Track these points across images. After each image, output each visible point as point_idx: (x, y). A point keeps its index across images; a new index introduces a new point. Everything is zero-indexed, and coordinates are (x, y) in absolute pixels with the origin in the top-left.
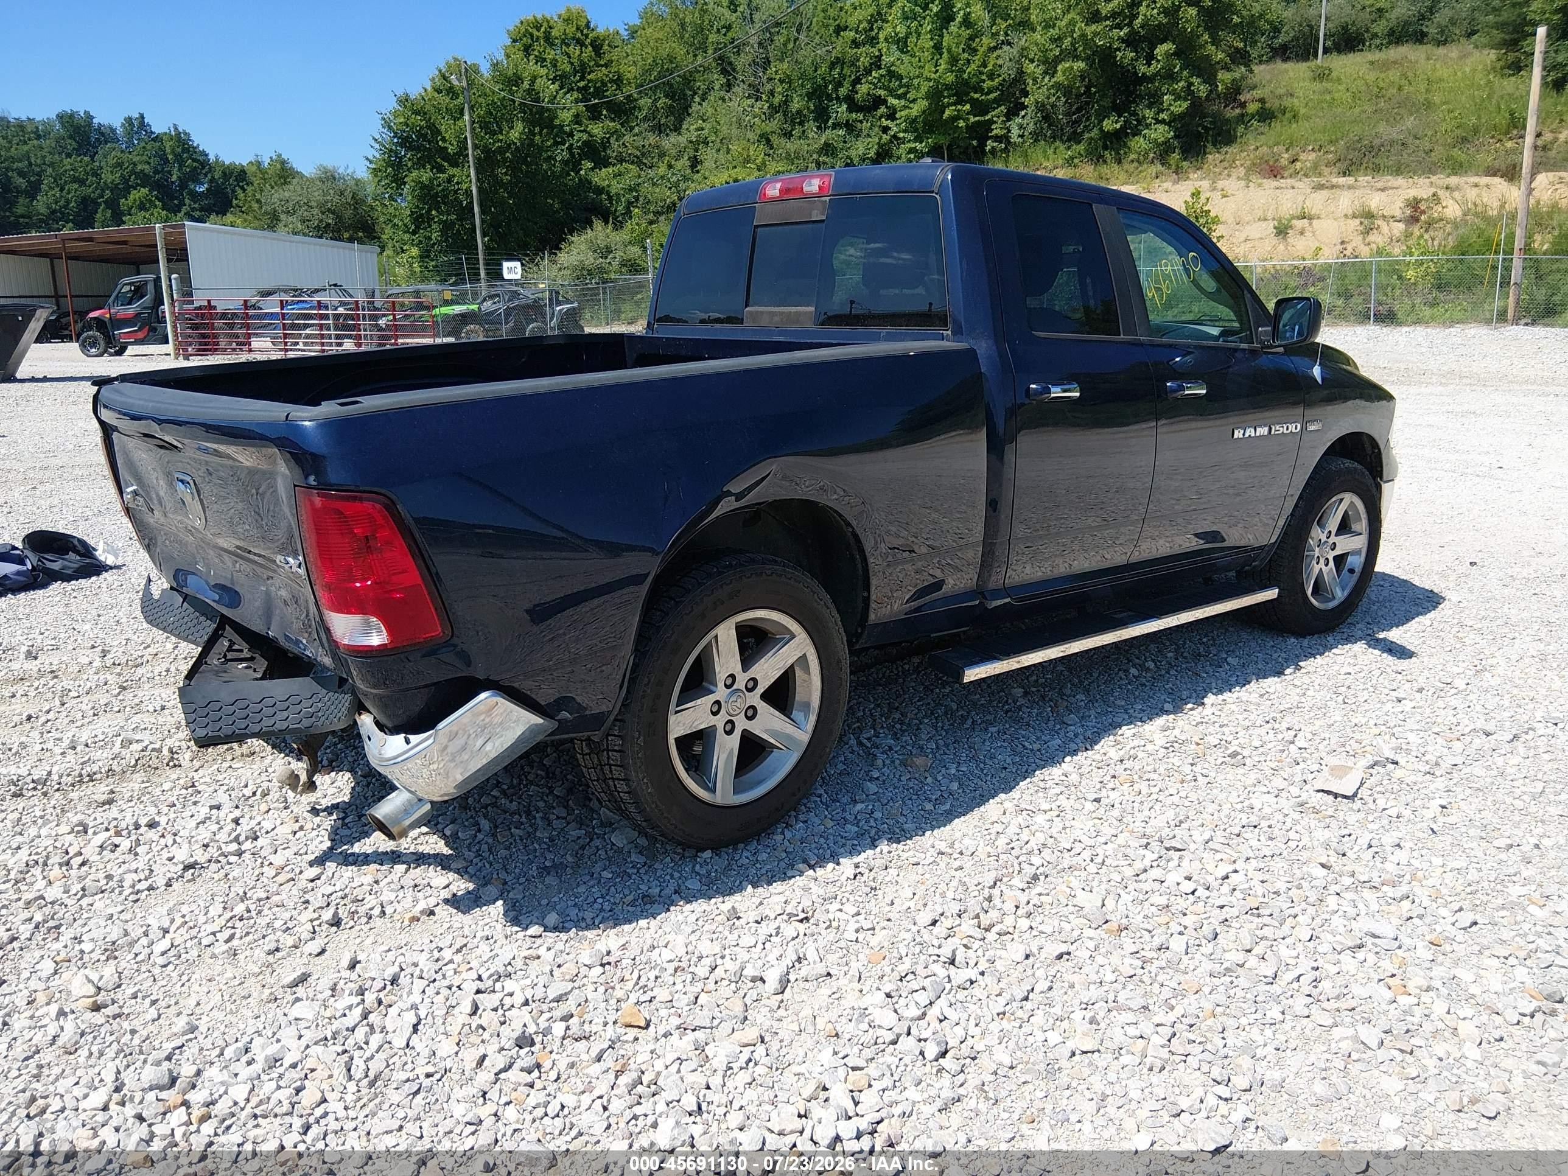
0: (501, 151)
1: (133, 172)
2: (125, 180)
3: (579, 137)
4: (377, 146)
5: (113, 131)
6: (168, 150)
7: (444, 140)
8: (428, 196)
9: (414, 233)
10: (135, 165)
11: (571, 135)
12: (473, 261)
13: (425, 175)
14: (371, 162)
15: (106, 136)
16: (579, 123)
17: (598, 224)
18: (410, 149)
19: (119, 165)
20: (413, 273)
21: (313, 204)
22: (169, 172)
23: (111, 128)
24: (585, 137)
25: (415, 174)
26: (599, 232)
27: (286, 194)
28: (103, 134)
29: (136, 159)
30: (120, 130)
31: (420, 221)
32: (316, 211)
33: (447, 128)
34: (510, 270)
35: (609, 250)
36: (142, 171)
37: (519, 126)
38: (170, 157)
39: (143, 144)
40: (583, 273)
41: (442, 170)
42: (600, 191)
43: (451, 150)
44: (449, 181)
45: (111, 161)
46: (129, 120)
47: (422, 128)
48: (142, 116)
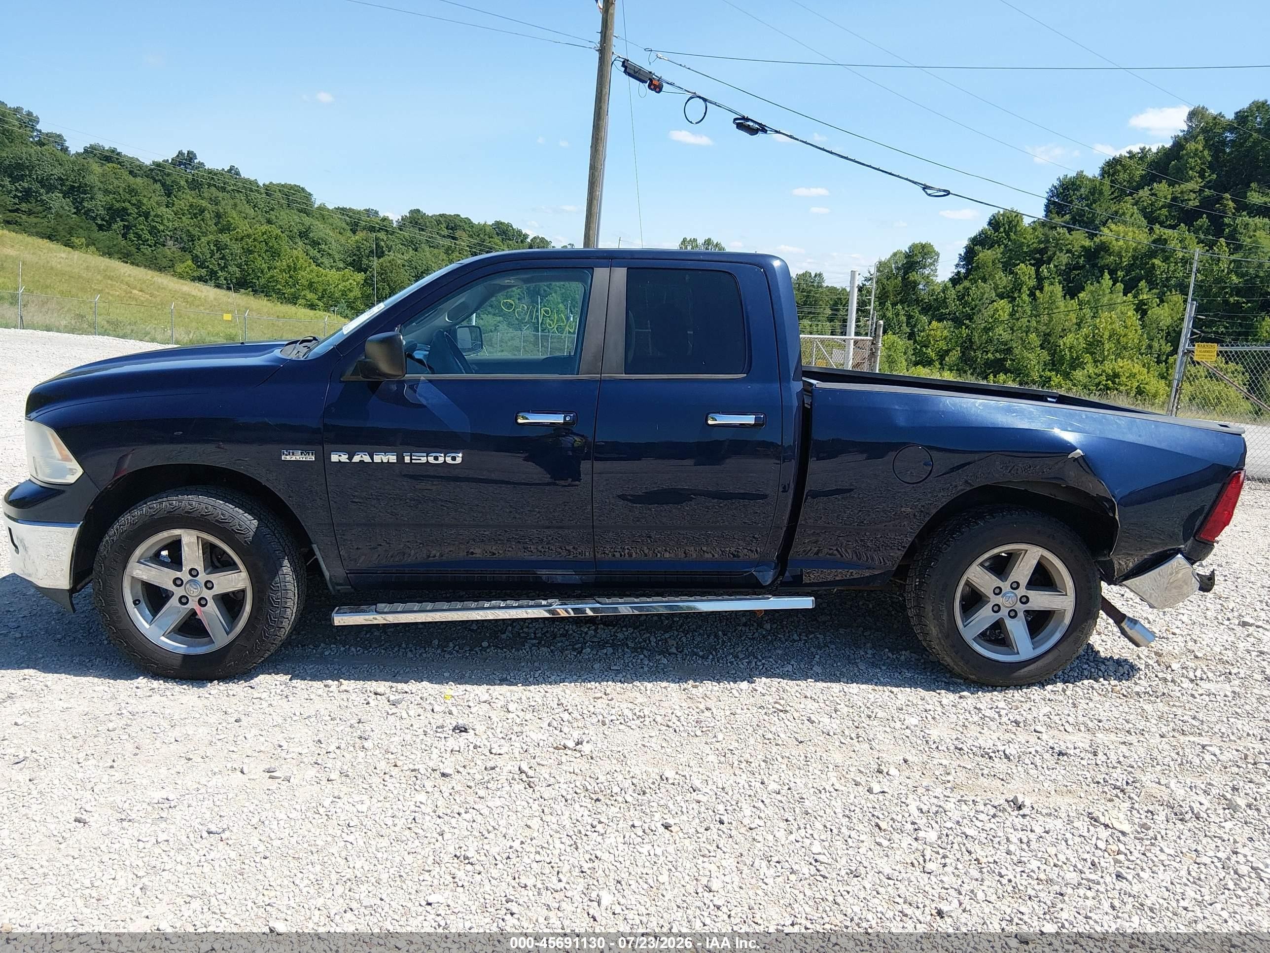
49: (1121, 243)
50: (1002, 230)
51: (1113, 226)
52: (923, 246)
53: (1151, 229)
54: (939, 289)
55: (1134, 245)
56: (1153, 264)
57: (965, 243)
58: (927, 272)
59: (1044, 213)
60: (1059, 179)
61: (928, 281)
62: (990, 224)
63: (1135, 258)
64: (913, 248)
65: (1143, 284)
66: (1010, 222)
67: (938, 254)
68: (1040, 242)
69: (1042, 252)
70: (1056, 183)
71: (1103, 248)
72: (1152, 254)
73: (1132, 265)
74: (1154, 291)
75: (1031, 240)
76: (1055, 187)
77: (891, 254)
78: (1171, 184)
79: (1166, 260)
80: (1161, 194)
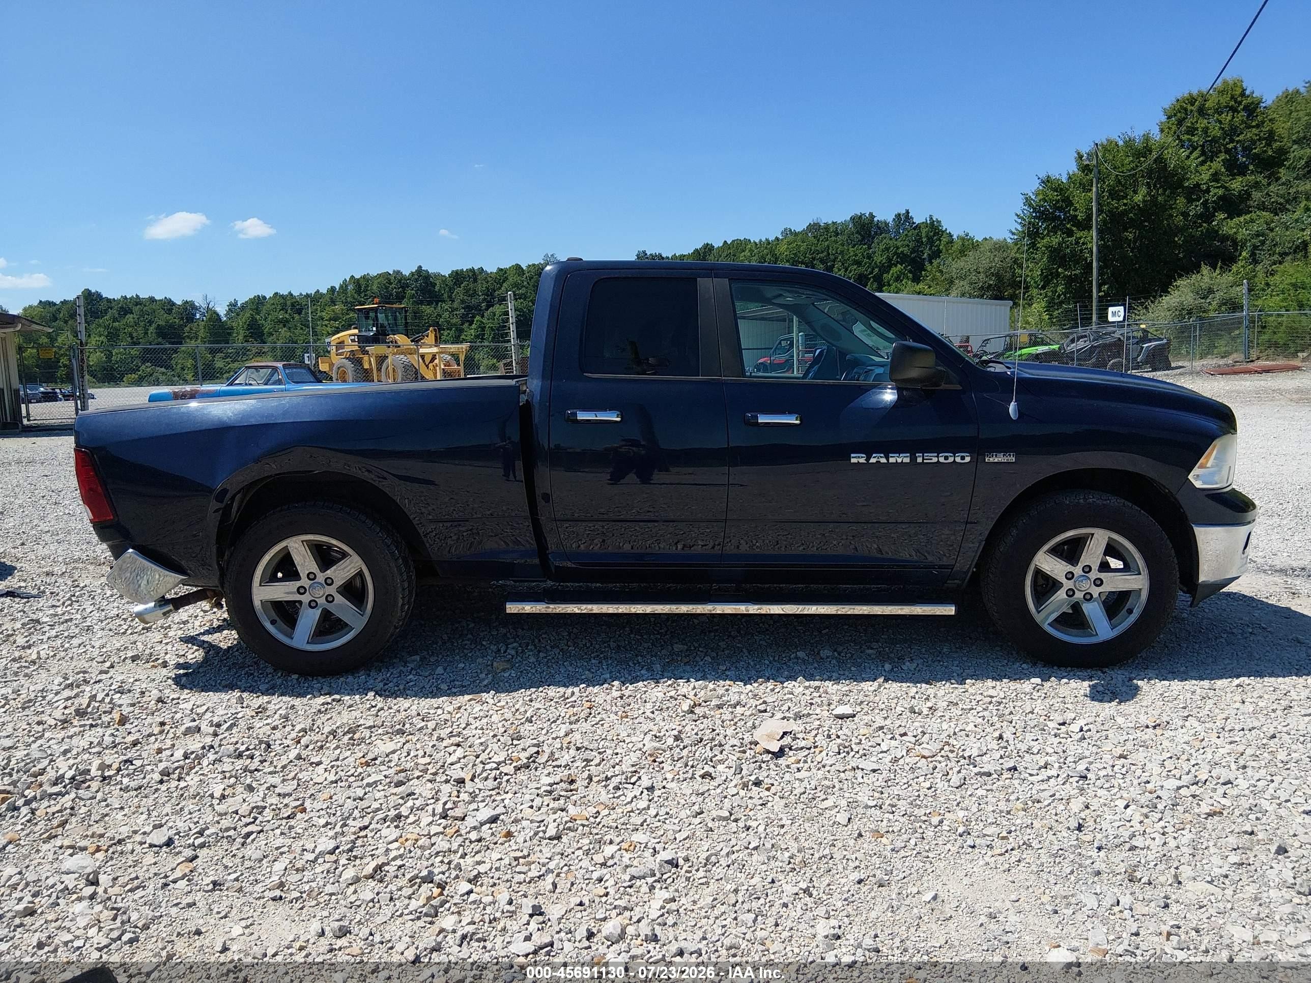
0: (1124, 213)
1: (896, 253)
2: (889, 260)
3: (1216, 192)
4: (1019, 221)
5: (887, 224)
6: (924, 235)
7: (1076, 210)
8: (1058, 256)
9: (1043, 288)
10: (898, 248)
11: (1208, 191)
12: (1087, 308)
13: (1055, 240)
14: (1013, 234)
15: (882, 228)
16: (1217, 181)
17: (1205, 270)
18: (1044, 221)
19: (887, 249)
20: (1041, 320)
21: (981, 270)
22: (922, 251)
23: (885, 222)
24: (1221, 192)
25: (1047, 239)
26: (1206, 276)
27: (962, 264)
28: (879, 228)
29: (899, 244)
30: (891, 223)
31: (1048, 279)
32: (982, 276)
33: (1079, 198)
34: (1114, 314)
35: (1211, 291)
36: (902, 252)
37: (1143, 191)
38: (924, 240)
39: (906, 232)
40: (1184, 312)
41: (1070, 233)
42: (1225, 238)
43: (1081, 216)
44: (1077, 243)
45: (882, 247)
46: (898, 216)
47: (1058, 201)
48: (908, 212)
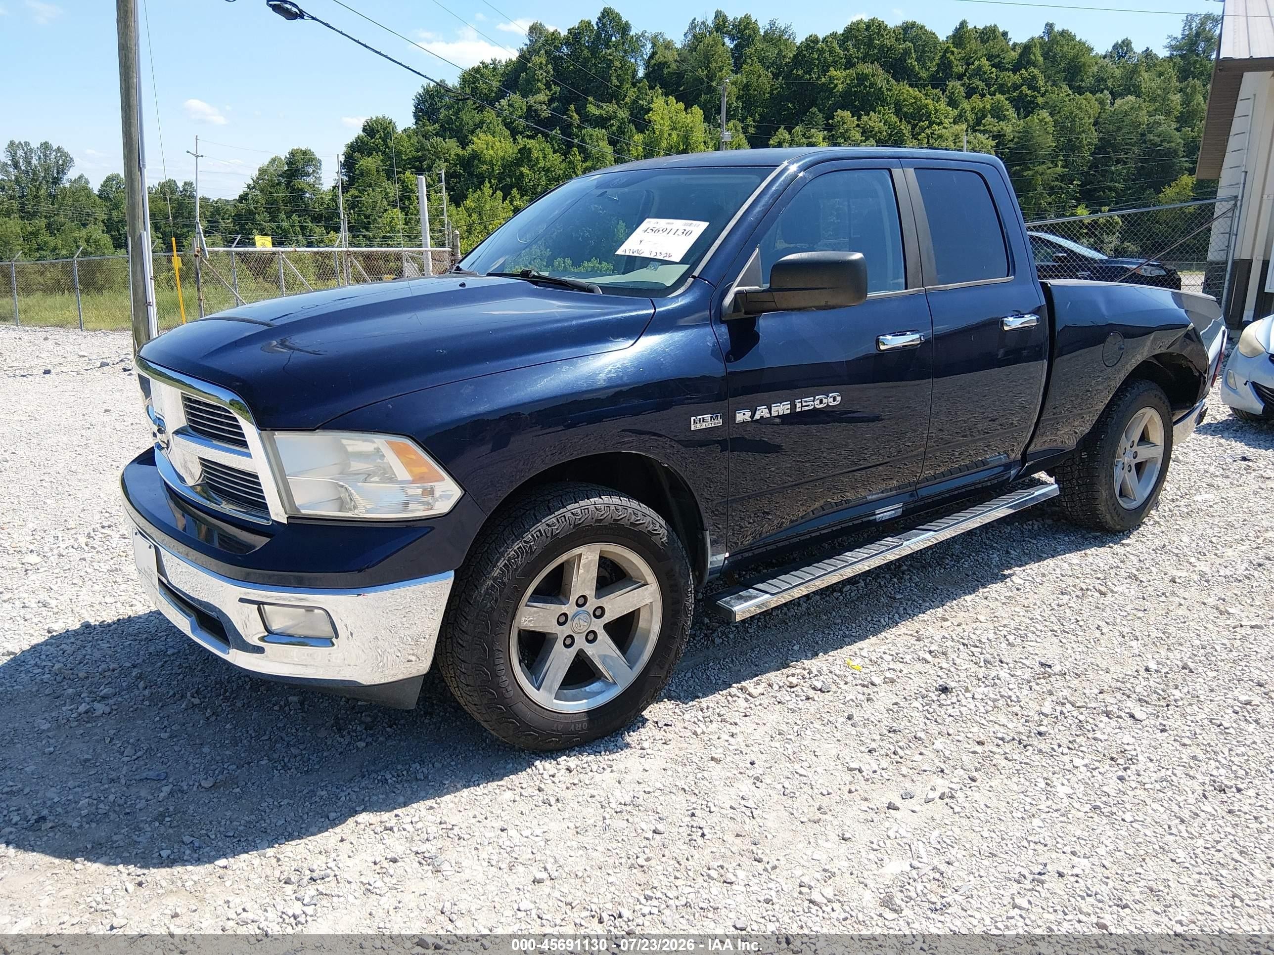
49: (491, 152)
50: (378, 136)
51: (481, 135)
52: (305, 153)
53: (515, 139)
54: (327, 199)
55: (502, 154)
56: (522, 174)
57: (344, 149)
58: (311, 180)
59: (414, 121)
60: (423, 86)
61: (315, 191)
62: (364, 130)
63: (504, 166)
64: (293, 154)
65: (515, 191)
66: (385, 129)
67: (320, 162)
68: (418, 150)
69: (421, 159)
70: (421, 91)
71: (476, 156)
72: (518, 163)
73: (503, 173)
74: (525, 197)
75: (408, 149)
76: (420, 94)
77: (269, 159)
78: (524, 96)
79: (531, 168)
80: (516, 105)
